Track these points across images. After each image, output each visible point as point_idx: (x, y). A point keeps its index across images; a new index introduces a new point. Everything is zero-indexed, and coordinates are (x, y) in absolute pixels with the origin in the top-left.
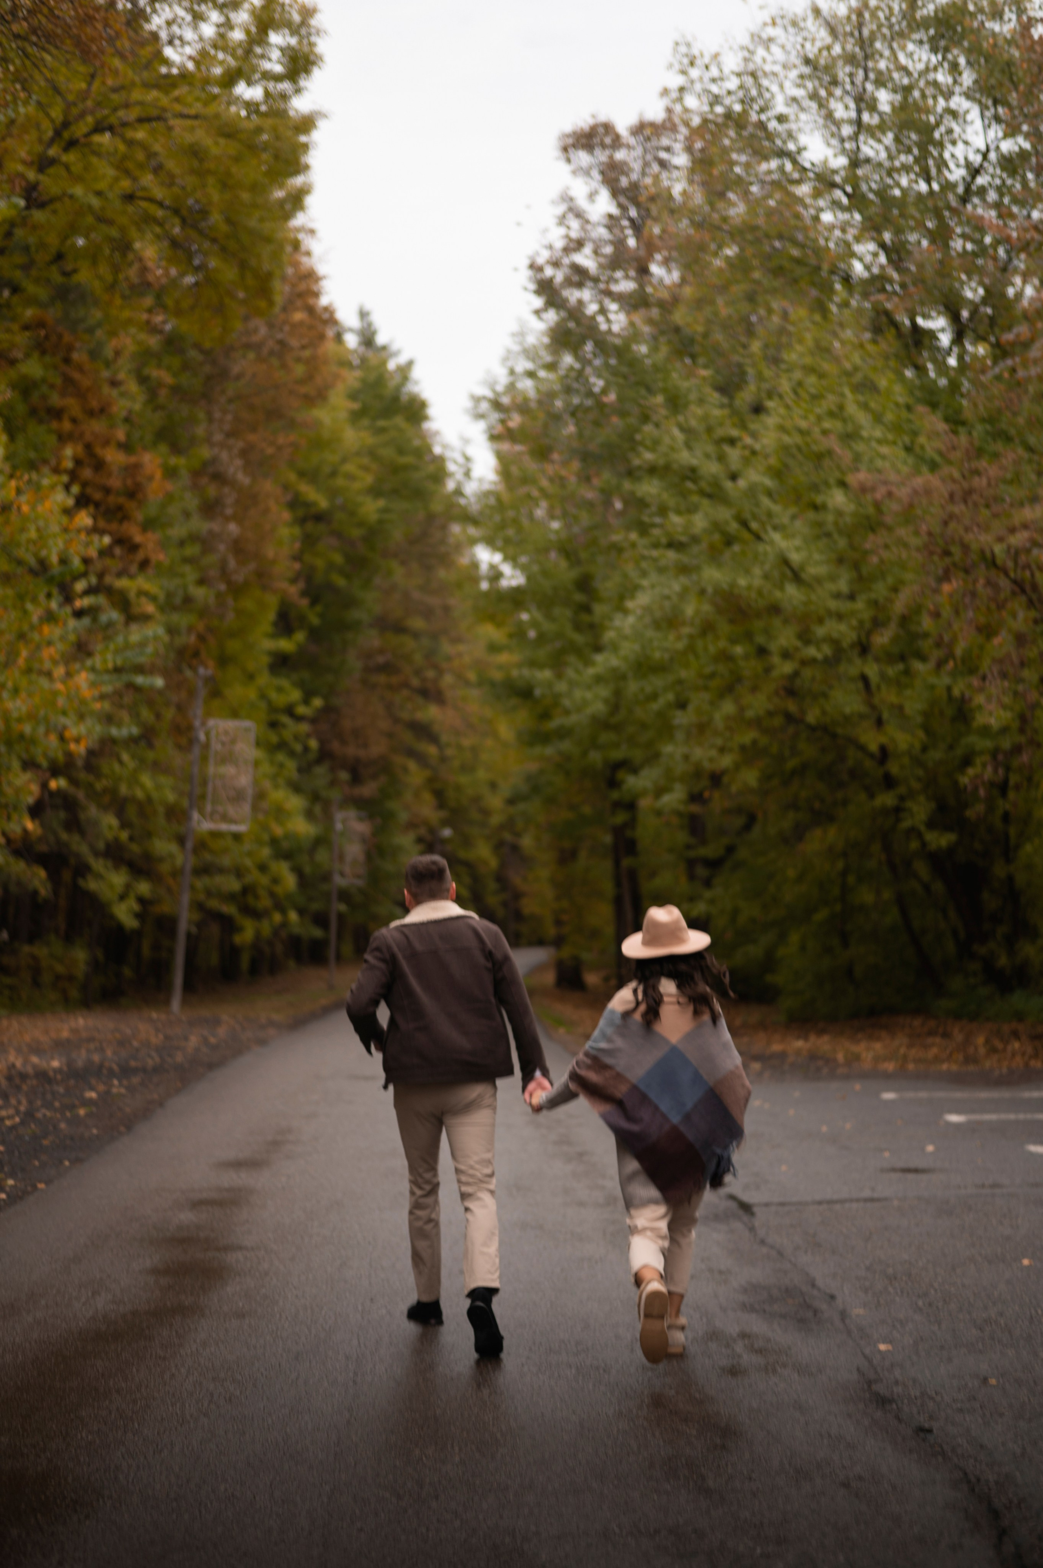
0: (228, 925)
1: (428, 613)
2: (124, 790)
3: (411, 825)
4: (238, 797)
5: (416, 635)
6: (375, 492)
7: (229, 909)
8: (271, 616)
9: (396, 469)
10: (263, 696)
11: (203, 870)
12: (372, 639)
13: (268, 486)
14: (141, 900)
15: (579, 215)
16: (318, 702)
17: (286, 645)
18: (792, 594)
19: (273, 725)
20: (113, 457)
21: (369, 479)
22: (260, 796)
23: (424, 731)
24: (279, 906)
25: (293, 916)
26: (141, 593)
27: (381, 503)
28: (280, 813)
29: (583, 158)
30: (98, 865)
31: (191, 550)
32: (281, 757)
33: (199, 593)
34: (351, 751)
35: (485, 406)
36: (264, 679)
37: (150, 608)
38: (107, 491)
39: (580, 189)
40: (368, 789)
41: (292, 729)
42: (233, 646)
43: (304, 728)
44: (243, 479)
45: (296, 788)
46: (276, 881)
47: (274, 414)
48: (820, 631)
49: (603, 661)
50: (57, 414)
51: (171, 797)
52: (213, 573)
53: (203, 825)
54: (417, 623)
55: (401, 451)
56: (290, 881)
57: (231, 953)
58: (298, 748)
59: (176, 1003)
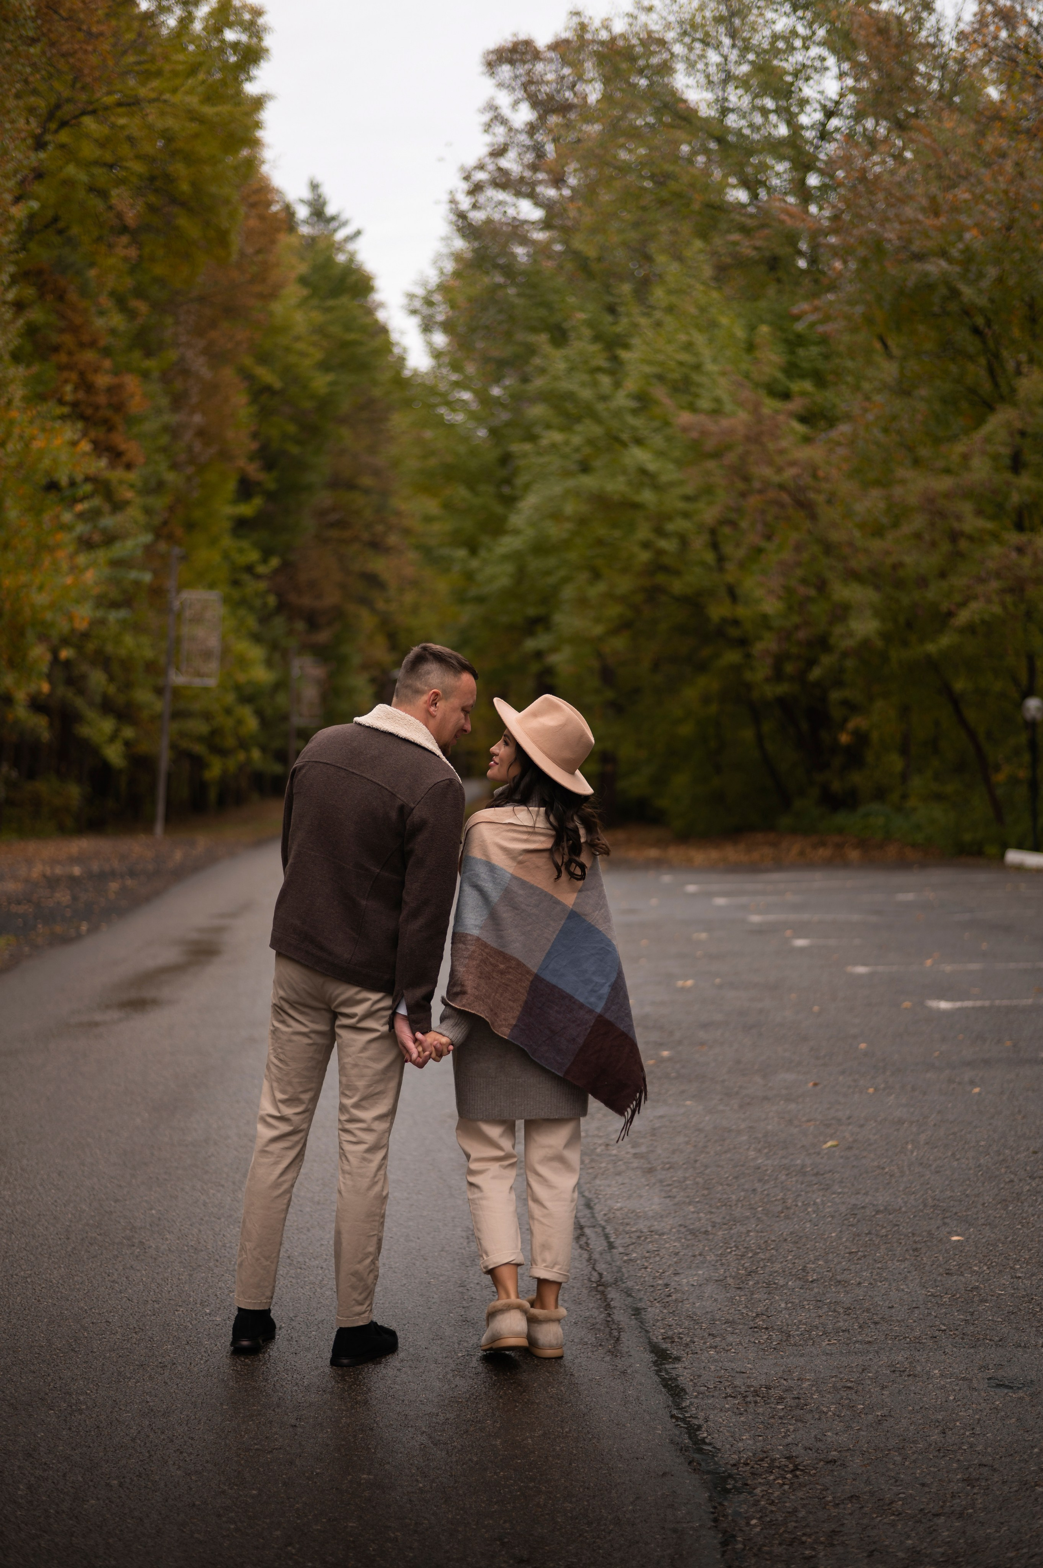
0: (198, 763)
1: (376, 472)
2: (109, 648)
3: (365, 667)
4: (207, 655)
5: (367, 491)
6: (325, 366)
7: (199, 749)
8: (231, 485)
9: (344, 345)
10: (226, 556)
11: (178, 715)
12: (324, 498)
13: (228, 373)
14: (127, 744)
15: (504, 122)
16: (275, 562)
17: (246, 510)
18: (647, 496)
19: (236, 583)
20: (102, 380)
21: (318, 355)
22: (226, 651)
23: (373, 580)
24: (243, 744)
25: (256, 754)
26: (121, 482)
27: (330, 377)
28: (243, 662)
29: (505, 71)
30: (91, 714)
31: (164, 440)
32: (242, 612)
33: (170, 477)
34: (306, 601)
35: (417, 304)
36: (227, 541)
37: (129, 495)
38: (97, 408)
39: (504, 100)
40: (323, 637)
41: (254, 587)
42: (198, 514)
43: (262, 586)
44: (206, 373)
45: (257, 638)
46: (240, 722)
47: (231, 311)
48: (670, 527)
49: (508, 544)
50: (56, 349)
51: (149, 654)
52: (183, 457)
53: (178, 679)
54: (367, 481)
55: (348, 328)
56: (252, 724)
57: (200, 788)
58: (258, 603)
59: (159, 828)
